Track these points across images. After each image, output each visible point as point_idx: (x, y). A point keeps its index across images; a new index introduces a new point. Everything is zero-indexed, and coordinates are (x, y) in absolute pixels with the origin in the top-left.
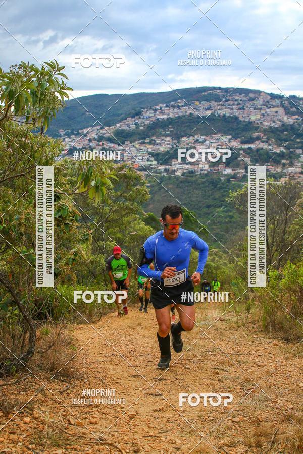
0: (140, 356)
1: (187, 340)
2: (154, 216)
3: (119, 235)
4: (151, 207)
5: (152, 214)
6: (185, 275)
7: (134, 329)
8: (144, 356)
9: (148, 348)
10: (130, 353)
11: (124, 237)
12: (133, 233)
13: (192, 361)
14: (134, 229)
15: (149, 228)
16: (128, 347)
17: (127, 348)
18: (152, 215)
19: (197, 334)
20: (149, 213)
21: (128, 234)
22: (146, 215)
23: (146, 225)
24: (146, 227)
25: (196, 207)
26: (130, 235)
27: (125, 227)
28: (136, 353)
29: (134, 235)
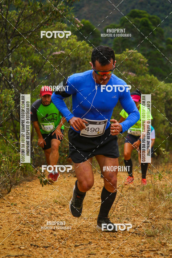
0: (76, 246)
1: (149, 221)
2: (91, 24)
3: (36, 58)
4: (85, 9)
5: (88, 21)
6: (105, 125)
7: (64, 206)
8: (82, 247)
9: (88, 234)
10: (60, 242)
11: (44, 61)
12: (57, 53)
13: (159, 252)
14: (58, 46)
15: (83, 45)
16: (55, 233)
17: (55, 235)
18: (87, 23)
19: (166, 211)
20: (83, 20)
21: (50, 54)
22: (80, 23)
23: (78, 40)
24: (79, 43)
25: (161, 7)
26: (54, 56)
27: (45, 43)
28: (69, 243)
29: (59, 55)
